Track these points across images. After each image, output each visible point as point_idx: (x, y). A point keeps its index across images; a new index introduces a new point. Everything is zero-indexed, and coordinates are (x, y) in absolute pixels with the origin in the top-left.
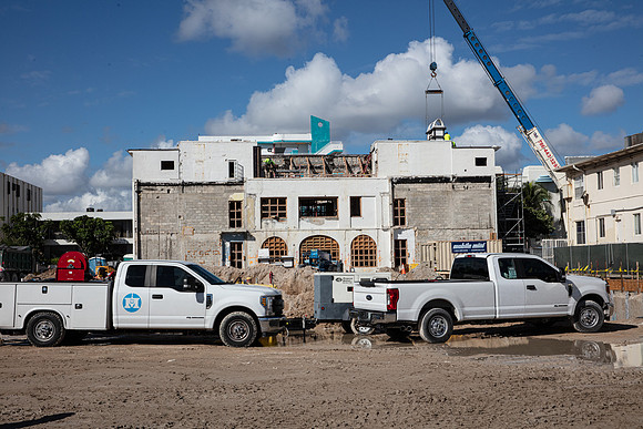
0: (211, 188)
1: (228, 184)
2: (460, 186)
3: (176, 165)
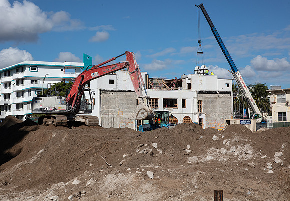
0: (129, 94)
2: (221, 96)
3: (116, 82)
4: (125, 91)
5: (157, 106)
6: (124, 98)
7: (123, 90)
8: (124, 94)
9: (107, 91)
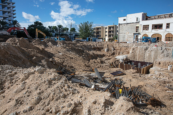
0: (133, 24)
1: (136, 23)
3: (126, 20)
4: (130, 23)
5: (148, 29)
6: (129, 26)
7: (129, 23)
8: (130, 24)
9: (122, 24)
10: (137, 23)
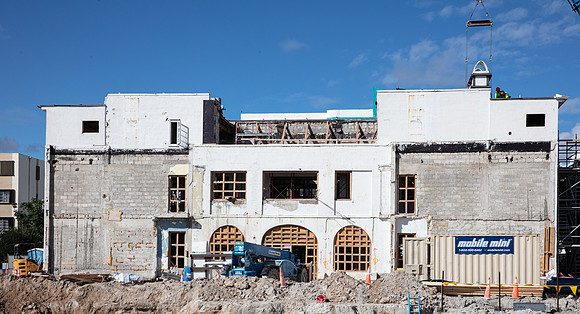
0: (146, 159)
1: (169, 153)
2: (500, 156)
3: (101, 126)
8: (129, 159)
9: (73, 153)
10: (176, 157)
